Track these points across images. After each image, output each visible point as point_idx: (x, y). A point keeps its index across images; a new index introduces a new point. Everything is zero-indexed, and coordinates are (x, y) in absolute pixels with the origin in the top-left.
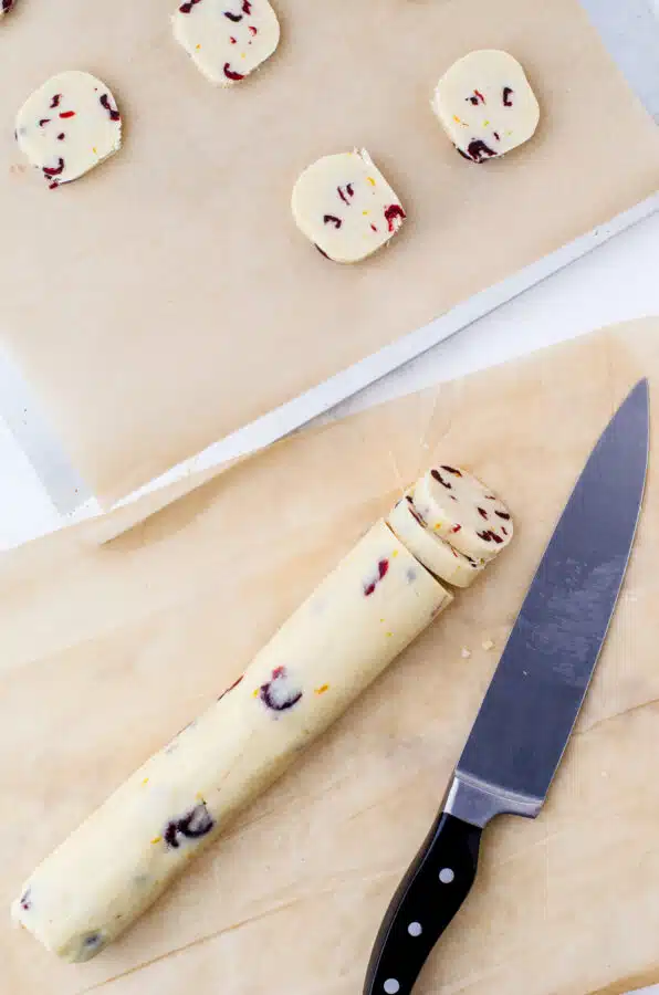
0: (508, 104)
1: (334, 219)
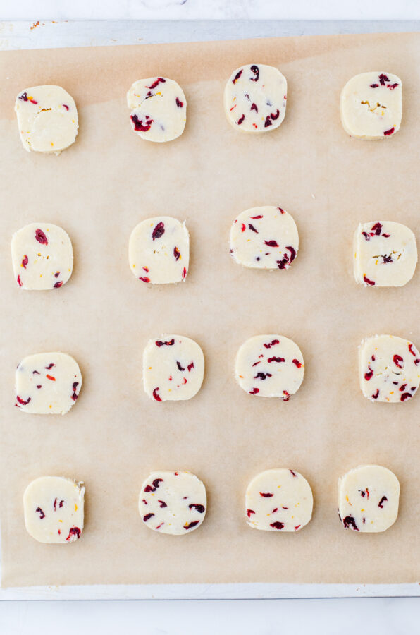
0: (381, 506)
1: (42, 513)
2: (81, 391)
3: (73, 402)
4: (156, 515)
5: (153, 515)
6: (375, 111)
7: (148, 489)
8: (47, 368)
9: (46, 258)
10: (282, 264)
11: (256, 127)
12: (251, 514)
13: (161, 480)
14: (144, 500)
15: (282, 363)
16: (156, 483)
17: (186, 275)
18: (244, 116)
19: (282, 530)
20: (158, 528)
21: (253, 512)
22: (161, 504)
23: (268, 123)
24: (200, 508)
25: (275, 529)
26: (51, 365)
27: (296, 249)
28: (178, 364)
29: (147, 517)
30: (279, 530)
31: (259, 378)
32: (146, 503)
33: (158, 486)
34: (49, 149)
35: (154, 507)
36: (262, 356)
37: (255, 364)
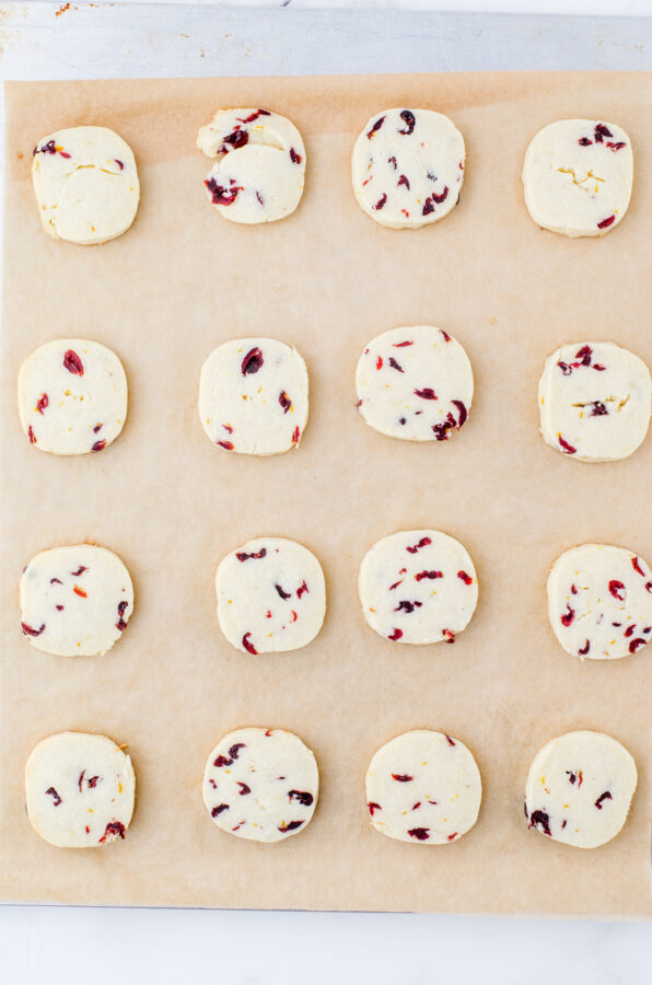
0: (599, 806)
2: (130, 618)
3: (118, 633)
4: (231, 806)
5: (227, 807)
6: (585, 185)
7: (220, 762)
8: (74, 574)
9: (78, 399)
10: (441, 432)
11: (407, 215)
12: (375, 810)
13: (242, 745)
14: (212, 781)
15: (437, 580)
16: (234, 751)
17: (299, 438)
18: (385, 196)
19: (426, 842)
20: (235, 829)
21: (377, 806)
22: (241, 789)
23: (428, 209)
24: (306, 798)
25: (415, 840)
26: (82, 570)
27: (468, 406)
28: (278, 588)
29: (217, 811)
30: (422, 842)
31: (403, 610)
32: (215, 787)
33: (236, 757)
34: (89, 237)
35: (227, 793)
36: (404, 570)
37: (394, 586)
